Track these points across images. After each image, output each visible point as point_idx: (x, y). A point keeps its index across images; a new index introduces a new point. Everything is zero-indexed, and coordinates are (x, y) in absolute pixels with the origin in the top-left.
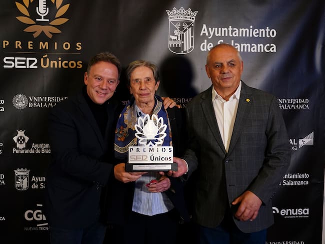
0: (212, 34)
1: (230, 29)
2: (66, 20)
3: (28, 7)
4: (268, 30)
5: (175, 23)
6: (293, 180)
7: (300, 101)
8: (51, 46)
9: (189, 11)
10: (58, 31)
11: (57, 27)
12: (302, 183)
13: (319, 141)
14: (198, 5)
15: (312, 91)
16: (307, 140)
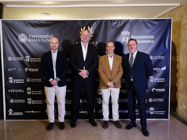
0: (134, 38)
1: (140, 36)
2: (93, 36)
4: (151, 36)
5: (124, 35)
6: (160, 80)
7: (161, 57)
9: (128, 32)
11: (91, 38)
12: (163, 81)
13: (168, 68)
14: (130, 30)
15: (166, 54)
16: (164, 68)
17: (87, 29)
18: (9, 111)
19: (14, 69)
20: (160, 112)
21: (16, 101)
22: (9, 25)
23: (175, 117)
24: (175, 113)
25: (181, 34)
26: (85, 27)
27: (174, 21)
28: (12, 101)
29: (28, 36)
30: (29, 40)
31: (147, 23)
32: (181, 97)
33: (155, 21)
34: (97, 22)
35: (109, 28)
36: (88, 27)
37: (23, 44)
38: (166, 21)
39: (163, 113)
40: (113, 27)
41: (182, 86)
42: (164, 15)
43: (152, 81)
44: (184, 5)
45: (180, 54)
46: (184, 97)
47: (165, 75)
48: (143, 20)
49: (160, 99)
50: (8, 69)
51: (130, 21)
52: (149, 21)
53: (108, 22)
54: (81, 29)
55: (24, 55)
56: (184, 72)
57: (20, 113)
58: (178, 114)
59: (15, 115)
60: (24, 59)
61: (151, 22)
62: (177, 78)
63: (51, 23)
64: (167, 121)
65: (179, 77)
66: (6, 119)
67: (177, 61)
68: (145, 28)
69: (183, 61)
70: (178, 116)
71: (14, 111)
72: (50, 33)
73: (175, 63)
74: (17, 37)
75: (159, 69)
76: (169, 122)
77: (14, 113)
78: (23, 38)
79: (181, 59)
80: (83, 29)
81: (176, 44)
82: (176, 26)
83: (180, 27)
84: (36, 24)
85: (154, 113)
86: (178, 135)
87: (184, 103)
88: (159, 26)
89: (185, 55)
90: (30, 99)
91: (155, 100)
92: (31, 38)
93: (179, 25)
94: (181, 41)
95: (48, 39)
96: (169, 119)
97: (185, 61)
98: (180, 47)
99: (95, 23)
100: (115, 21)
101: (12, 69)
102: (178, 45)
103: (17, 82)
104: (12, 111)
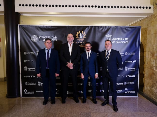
1: (119, 38)
2: (85, 37)
3: (78, 35)
4: (126, 38)
5: (107, 37)
6: (132, 69)
7: (133, 53)
8: (82, 42)
9: (110, 35)
10: (84, 40)
11: (84, 39)
12: (134, 70)
13: (137, 61)
14: (112, 34)
15: (136, 51)
16: (135, 61)
17: (81, 32)
18: (24, 91)
19: (28, 61)
20: (131, 91)
21: (30, 84)
22: (25, 29)
23: (142, 95)
24: (142, 92)
25: (147, 37)
26: (80, 31)
27: (142, 27)
28: (26, 84)
29: (39, 37)
30: (39, 40)
31: (123, 29)
32: (146, 81)
33: (129, 28)
34: (89, 28)
35: (97, 32)
36: (82, 31)
37: (35, 43)
38: (137, 28)
39: (134, 92)
40: (99, 32)
41: (147, 74)
42: (135, 24)
43: (127, 70)
44: (149, 17)
45: (146, 51)
46: (149, 81)
47: (136, 66)
48: (121, 27)
49: (132, 83)
50: (24, 61)
51: (112, 28)
52: (125, 28)
53: (96, 28)
54: (77, 32)
55: (36, 51)
56: (149, 63)
57: (32, 92)
58: (144, 92)
59: (29, 93)
60: (36, 54)
61: (126, 28)
62: (144, 68)
63: (55, 28)
64: (137, 98)
65: (145, 67)
66: (22, 97)
67: (144, 56)
68: (122, 33)
69: (149, 56)
70: (144, 94)
71: (28, 91)
72: (55, 35)
73: (143, 57)
74: (30, 38)
75: (131, 61)
76: (138, 98)
77: (28, 92)
78: (35, 39)
79: (147, 55)
80: (78, 33)
81: (144, 44)
82: (144, 32)
83: (147, 33)
84: (44, 28)
85: (128, 92)
86: (144, 108)
87: (148, 85)
88: (132, 32)
89: (150, 52)
90: (40, 82)
91: (128, 83)
92: (40, 39)
93: (145, 30)
94: (147, 42)
95: (53, 39)
96: (138, 96)
97: (150, 56)
98: (146, 46)
99: (87, 29)
100: (101, 27)
101: (26, 61)
102: (145, 45)
103: (30, 70)
104: (27, 91)
